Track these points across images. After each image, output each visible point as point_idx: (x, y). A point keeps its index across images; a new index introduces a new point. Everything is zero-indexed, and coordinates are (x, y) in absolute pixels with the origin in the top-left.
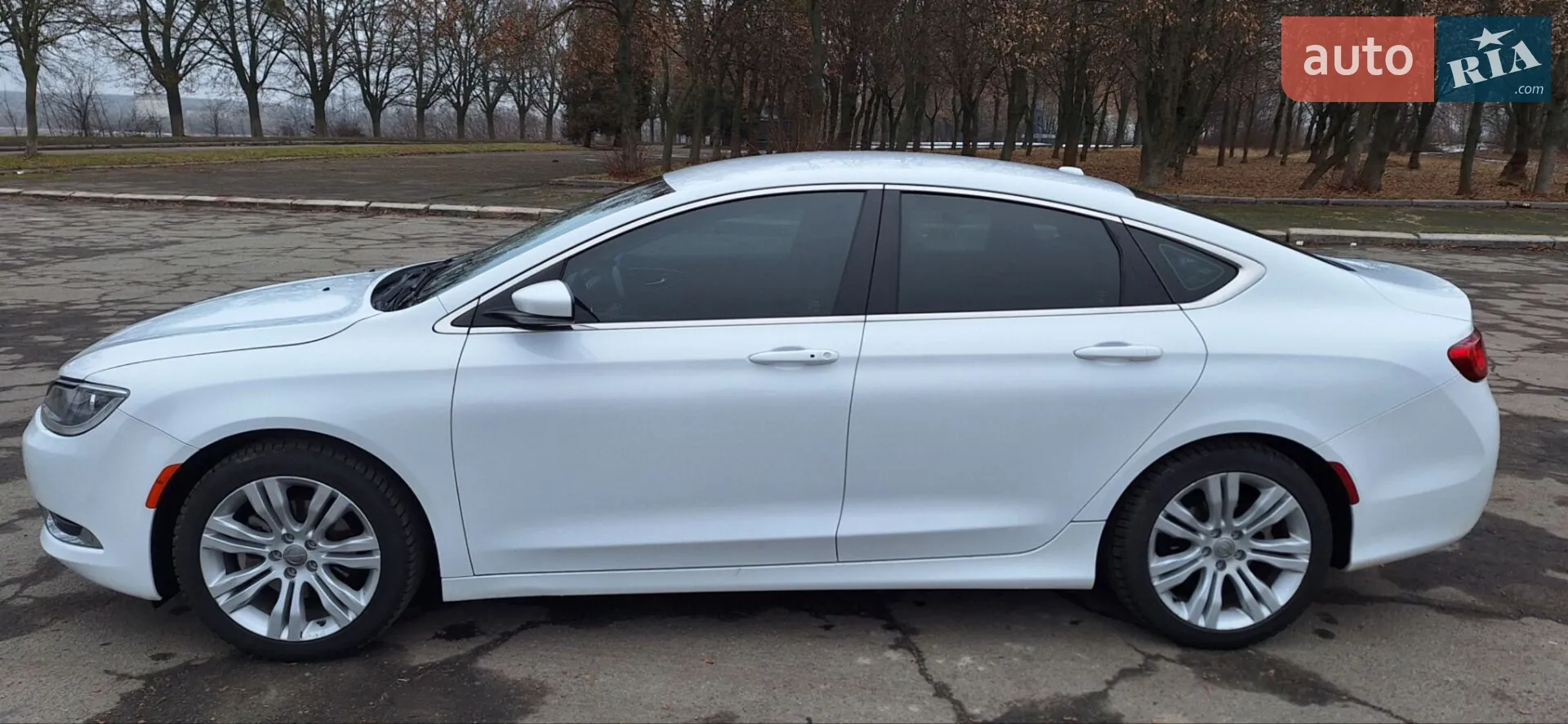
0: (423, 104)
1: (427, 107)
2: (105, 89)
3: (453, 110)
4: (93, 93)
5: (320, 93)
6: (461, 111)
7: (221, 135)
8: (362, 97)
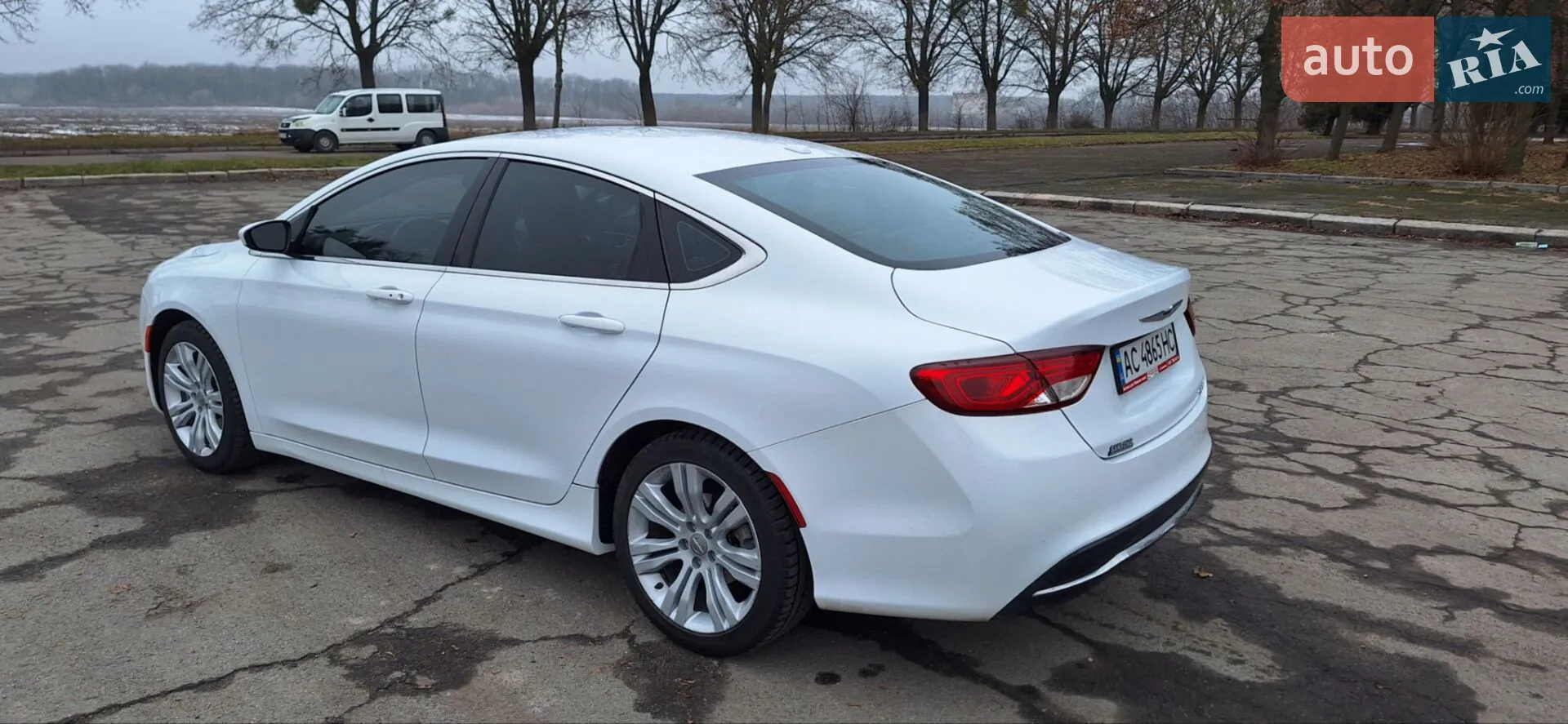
0: (1162, 93)
1: (1165, 97)
2: (873, 91)
3: (1196, 98)
4: (864, 93)
5: (1056, 87)
6: (1205, 97)
7: (962, 129)
8: (1098, 90)
